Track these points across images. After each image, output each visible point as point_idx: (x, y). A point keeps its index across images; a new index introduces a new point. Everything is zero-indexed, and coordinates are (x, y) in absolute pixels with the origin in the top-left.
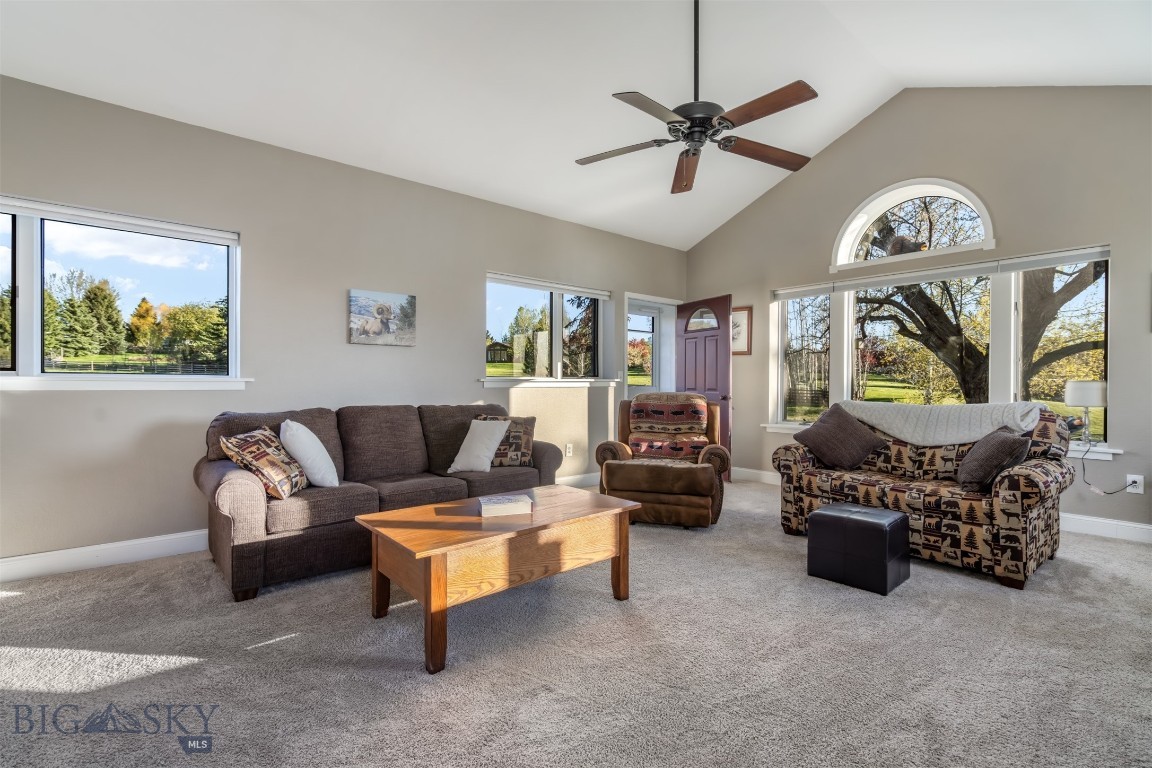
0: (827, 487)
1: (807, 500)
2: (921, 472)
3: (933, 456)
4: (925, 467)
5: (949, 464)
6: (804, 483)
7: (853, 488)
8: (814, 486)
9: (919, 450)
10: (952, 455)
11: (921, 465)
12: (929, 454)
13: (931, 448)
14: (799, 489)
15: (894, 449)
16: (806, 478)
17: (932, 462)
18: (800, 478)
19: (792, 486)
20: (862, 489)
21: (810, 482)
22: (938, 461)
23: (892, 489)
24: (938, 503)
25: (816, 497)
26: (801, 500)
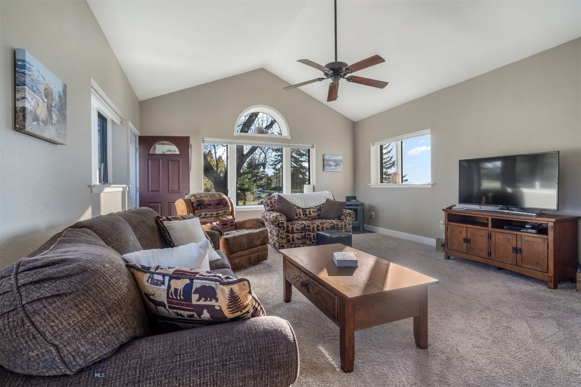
0: (299, 228)
1: (291, 236)
2: (307, 217)
3: (310, 211)
4: (308, 216)
5: (315, 213)
6: (290, 228)
7: (309, 226)
8: (295, 229)
9: (304, 210)
10: (315, 210)
11: (306, 216)
12: (308, 211)
13: (308, 209)
14: (288, 232)
15: (298, 210)
16: (290, 227)
17: (310, 214)
18: (288, 227)
19: (285, 231)
20: (312, 226)
21: (293, 228)
22: (312, 213)
23: (321, 224)
24: (334, 225)
25: (294, 233)
26: (288, 236)
